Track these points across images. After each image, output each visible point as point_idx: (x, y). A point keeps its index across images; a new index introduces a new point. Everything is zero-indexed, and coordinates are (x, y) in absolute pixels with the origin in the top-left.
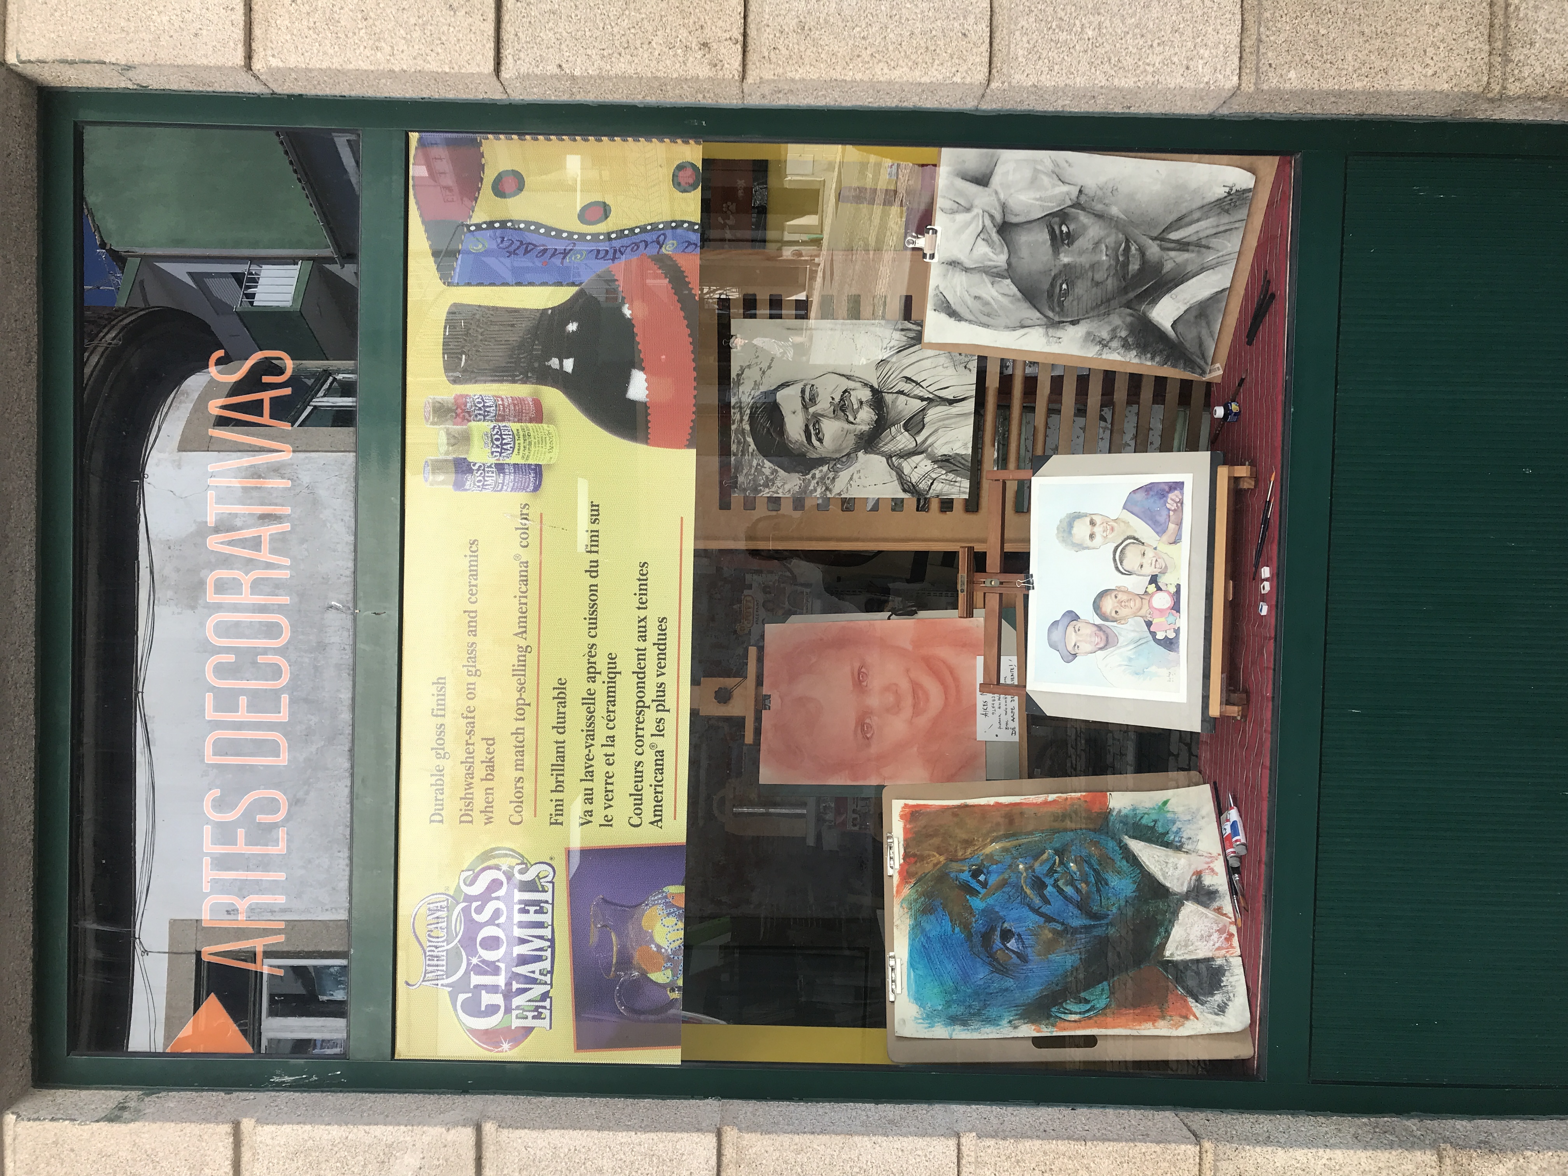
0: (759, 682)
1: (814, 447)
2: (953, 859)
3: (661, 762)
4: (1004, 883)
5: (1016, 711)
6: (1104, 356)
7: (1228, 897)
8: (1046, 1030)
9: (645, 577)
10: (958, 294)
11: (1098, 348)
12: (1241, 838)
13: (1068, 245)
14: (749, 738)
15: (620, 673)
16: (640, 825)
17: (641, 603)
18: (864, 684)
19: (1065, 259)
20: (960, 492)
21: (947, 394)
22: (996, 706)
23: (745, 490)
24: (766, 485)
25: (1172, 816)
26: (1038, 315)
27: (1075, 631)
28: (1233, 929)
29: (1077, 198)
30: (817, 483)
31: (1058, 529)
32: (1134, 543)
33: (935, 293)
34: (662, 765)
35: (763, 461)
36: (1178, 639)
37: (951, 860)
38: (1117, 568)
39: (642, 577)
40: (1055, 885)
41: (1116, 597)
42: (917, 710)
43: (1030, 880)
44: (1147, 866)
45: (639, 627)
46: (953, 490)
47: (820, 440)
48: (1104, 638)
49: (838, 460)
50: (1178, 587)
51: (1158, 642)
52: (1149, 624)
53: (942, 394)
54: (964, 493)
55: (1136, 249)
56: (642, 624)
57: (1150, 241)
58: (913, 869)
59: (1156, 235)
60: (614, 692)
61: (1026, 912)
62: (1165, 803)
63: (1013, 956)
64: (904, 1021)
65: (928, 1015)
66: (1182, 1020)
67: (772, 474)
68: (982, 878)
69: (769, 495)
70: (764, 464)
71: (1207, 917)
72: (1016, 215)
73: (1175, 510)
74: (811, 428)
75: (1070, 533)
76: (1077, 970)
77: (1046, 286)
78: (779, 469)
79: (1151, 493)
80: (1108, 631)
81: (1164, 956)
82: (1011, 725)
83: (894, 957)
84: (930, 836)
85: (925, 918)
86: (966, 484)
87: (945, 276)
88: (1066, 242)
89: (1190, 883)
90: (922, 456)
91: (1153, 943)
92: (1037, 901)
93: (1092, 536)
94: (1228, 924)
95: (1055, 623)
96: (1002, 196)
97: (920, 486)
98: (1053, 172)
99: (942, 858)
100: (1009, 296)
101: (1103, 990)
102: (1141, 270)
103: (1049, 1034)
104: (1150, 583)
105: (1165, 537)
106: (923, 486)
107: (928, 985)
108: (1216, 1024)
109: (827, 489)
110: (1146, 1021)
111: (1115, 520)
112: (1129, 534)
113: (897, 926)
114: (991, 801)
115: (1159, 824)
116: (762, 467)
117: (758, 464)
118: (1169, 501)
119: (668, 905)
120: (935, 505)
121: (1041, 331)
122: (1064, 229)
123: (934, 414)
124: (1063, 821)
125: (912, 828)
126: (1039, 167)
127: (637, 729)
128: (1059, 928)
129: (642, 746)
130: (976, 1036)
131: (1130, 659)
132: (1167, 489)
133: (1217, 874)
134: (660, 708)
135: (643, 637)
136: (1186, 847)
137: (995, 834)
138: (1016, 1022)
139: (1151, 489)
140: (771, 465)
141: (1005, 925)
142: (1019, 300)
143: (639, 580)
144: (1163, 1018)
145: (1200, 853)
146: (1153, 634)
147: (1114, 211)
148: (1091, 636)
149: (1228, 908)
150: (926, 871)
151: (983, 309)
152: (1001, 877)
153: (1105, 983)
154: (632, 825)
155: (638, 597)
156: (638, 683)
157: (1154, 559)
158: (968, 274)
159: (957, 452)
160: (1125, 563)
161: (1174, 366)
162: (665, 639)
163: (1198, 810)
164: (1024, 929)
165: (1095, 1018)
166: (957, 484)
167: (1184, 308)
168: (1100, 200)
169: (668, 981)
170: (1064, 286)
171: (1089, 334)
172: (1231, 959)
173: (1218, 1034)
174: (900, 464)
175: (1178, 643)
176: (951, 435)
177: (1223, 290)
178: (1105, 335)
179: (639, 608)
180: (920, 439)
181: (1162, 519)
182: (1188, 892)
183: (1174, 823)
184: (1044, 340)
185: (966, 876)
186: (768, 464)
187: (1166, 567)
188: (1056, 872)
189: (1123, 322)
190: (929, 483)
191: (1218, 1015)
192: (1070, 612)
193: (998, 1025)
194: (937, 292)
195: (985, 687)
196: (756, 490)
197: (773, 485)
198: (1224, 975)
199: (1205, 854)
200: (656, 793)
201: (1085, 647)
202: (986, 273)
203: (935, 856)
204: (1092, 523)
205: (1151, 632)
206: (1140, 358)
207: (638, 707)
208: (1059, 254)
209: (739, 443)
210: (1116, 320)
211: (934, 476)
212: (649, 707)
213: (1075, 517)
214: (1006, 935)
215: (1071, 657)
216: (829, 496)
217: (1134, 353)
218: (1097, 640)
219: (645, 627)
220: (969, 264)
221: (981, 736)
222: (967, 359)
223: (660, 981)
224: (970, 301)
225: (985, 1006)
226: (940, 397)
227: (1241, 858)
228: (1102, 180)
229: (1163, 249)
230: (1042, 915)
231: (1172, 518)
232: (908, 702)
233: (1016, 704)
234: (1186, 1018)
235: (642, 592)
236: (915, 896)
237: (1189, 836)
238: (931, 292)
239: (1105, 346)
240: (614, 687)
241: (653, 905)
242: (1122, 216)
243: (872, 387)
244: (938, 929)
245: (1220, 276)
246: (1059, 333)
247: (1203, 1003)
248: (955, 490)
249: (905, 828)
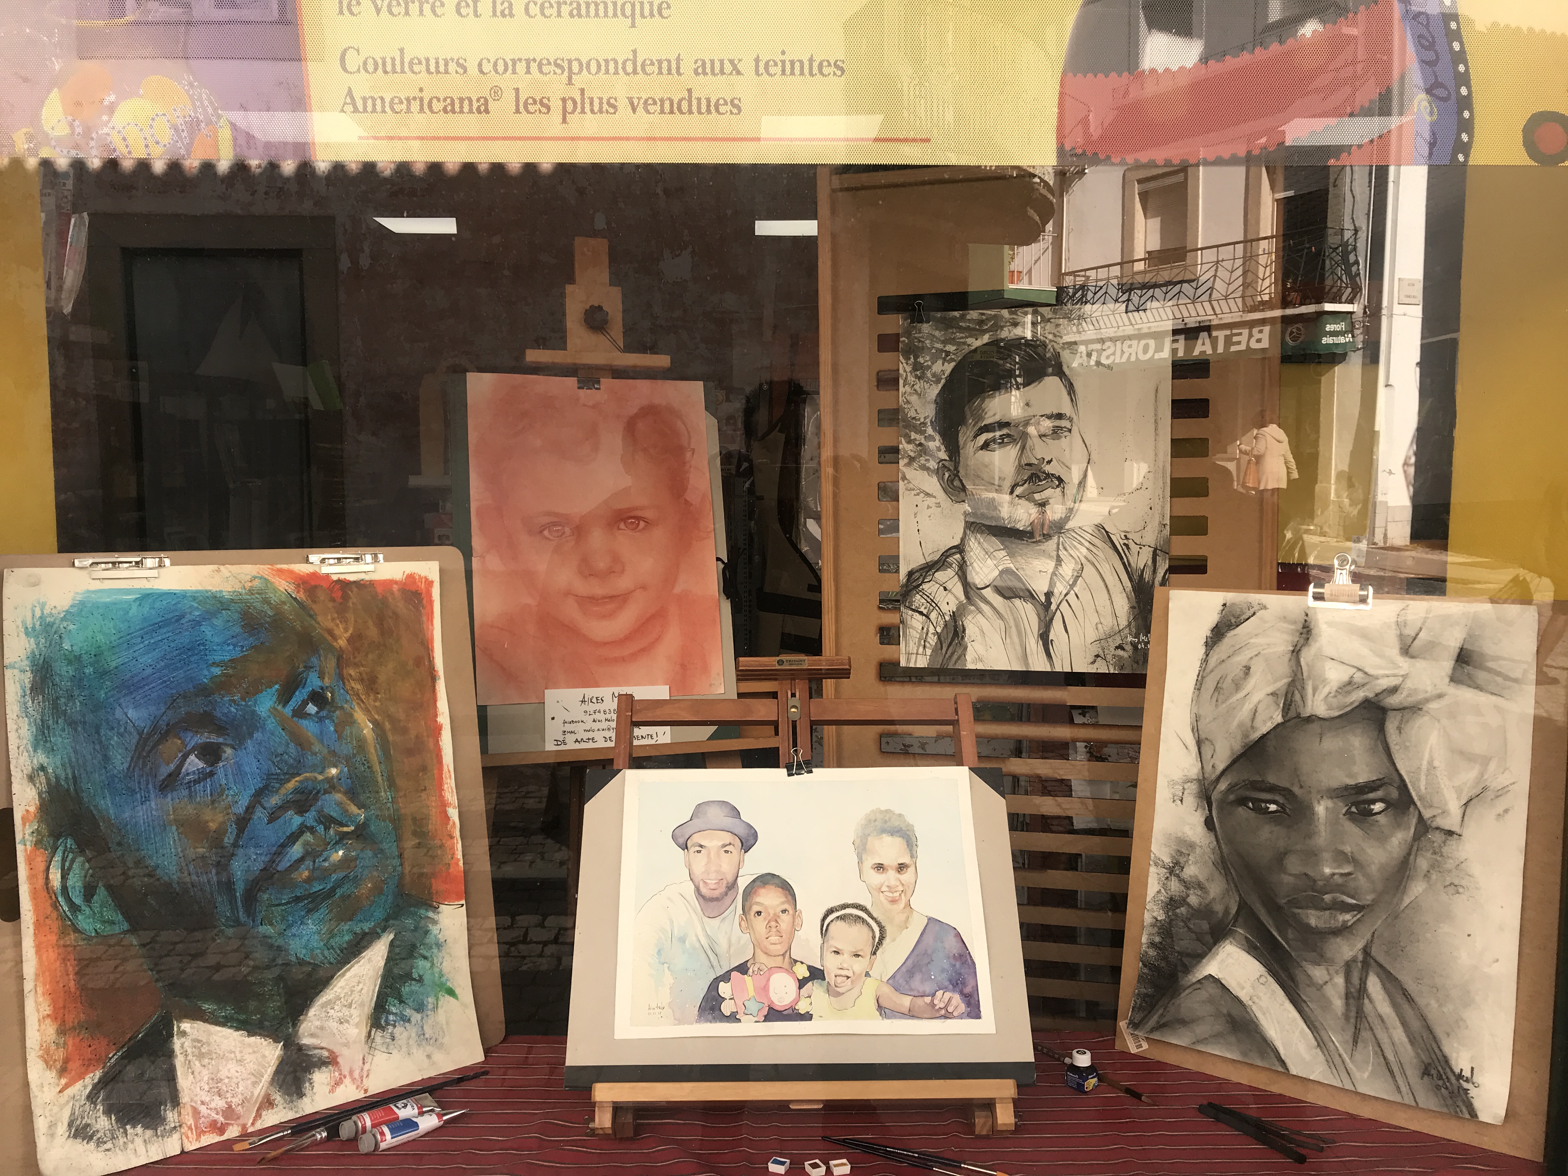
0: (619, 373)
1: (975, 437)
2: (341, 661)
3: (466, 109)
4: (302, 743)
5: (591, 745)
6: (1153, 869)
7: (290, 1115)
8: (28, 831)
9: (815, 70)
10: (1252, 641)
11: (1167, 860)
12: (389, 1140)
13: (1349, 813)
14: (533, 356)
15: (633, 25)
16: (345, 70)
17: (767, 64)
18: (622, 526)
19: (1321, 809)
20: (909, 654)
21: (1056, 631)
22: (597, 716)
23: (908, 334)
24: (917, 367)
25: (430, 1006)
26: (1221, 767)
27: (725, 846)
28: (232, 1132)
29: (1437, 828)
30: (921, 444)
31: (887, 811)
32: (874, 937)
33: (1255, 604)
34: (462, 112)
35: (952, 360)
36: (721, 1021)
37: (339, 659)
38: (830, 911)
39: (815, 65)
40: (303, 829)
41: (784, 911)
42: (588, 602)
43: (310, 787)
44: (343, 975)
45: (722, 62)
46: (911, 644)
47: (985, 446)
48: (716, 894)
49: (955, 474)
50: (808, 1017)
51: (714, 985)
52: (743, 969)
53: (1057, 623)
54: (908, 660)
55: (1345, 922)
56: (728, 67)
57: (1360, 945)
58: (321, 596)
59: (1373, 953)
60: (597, 15)
61: (254, 783)
62: (451, 992)
63: (172, 767)
64: (35, 584)
65: (50, 625)
66: (59, 1065)
67: (934, 375)
68: (312, 708)
69: (901, 371)
70: (949, 362)
71: (254, 1084)
72: (1399, 729)
73: (933, 1005)
74: (1005, 431)
75: (883, 831)
76: (150, 875)
77: (1272, 779)
78: (940, 386)
79: (958, 964)
80: (728, 900)
81: (179, 1020)
82: (570, 739)
83: (161, 565)
84: (380, 621)
85: (236, 616)
86: (922, 662)
87: (1285, 619)
88: (1354, 809)
89: (316, 1048)
90: (962, 597)
91: (206, 1000)
92: (274, 800)
93: (880, 867)
94: (241, 1121)
95: (735, 813)
96: (1433, 706)
97: (918, 597)
98: (1485, 789)
99: (342, 643)
100: (1253, 720)
101: (113, 923)
102: (1306, 930)
103: (18, 837)
104: (810, 968)
105: (887, 990)
106: (918, 600)
107: (111, 625)
108: (52, 1125)
109: (912, 460)
110: (54, 1003)
111: (908, 904)
112: (889, 929)
113: (218, 571)
114: (444, 718)
115: (415, 987)
116: (944, 360)
117: (948, 353)
118: (948, 995)
119: (193, 125)
120: (890, 618)
121: (1194, 770)
122: (1378, 807)
123: (1028, 612)
124: (415, 834)
125: (392, 594)
126: (1492, 766)
127: (528, 62)
128: (228, 840)
129: (496, 71)
130: (13, 709)
131: (682, 940)
132: (968, 990)
133: (332, 1091)
134: (570, 106)
135: (702, 69)
136: (378, 1035)
137: (387, 726)
138: (43, 779)
139: (964, 963)
140: (947, 373)
141: (229, 751)
142: (1246, 736)
143: (811, 60)
144: (62, 1031)
145: (369, 1058)
146: (726, 977)
147: (1417, 889)
148: (718, 872)
149: (271, 1118)
150: (319, 619)
151: (1229, 680)
152: (313, 740)
153: (126, 926)
154: (345, 50)
155: (779, 57)
156: (616, 62)
157: (850, 974)
158: (1289, 655)
159: (969, 648)
160: (840, 923)
161: (1141, 978)
162: (700, 112)
163: (441, 1047)
164: (223, 782)
165: (55, 915)
166: (921, 650)
167: (1243, 995)
168: (1435, 866)
169: (47, 128)
170: (1273, 807)
171: (1192, 846)
172: (176, 1136)
173: (33, 1130)
174: (950, 565)
175: (715, 1019)
176: (995, 638)
177: (1283, 1063)
178: (1191, 871)
179: (757, 60)
180: (988, 593)
181: (917, 983)
182: (300, 1048)
183: (418, 1010)
184: (1177, 775)
185: (314, 682)
186: (949, 367)
187: (839, 994)
188: (327, 828)
189: (1214, 899)
190: (922, 609)
191: (70, 1125)
192: (755, 836)
193: (35, 751)
194: (1256, 608)
195: (627, 702)
196: (908, 353)
197: (916, 377)
198: (146, 1127)
199: (366, 1067)
200: (408, 100)
201: (699, 863)
202: (1292, 684)
203: (346, 630)
204: (901, 867)
205: (729, 973)
206: (1153, 925)
207: (570, 62)
208: (1331, 798)
209: (981, 322)
210: (1216, 888)
211: (933, 616)
212: (570, 82)
213: (910, 841)
214: (211, 754)
215: (681, 841)
216: (902, 463)
217: (1161, 916)
218: (712, 883)
219: (722, 72)
220: (1306, 656)
221: (552, 696)
222: (1109, 657)
223: (45, 113)
224: (1241, 659)
225: (72, 724)
226: (1052, 619)
227: (354, 1141)
228: (1476, 869)
229: (1348, 967)
230: (250, 809)
231: (920, 1001)
232: (598, 590)
233: (601, 744)
234: (63, 1071)
235: (788, 66)
236: (274, 599)
237: (397, 1036)
238: (1256, 598)
239: (1171, 871)
240: (606, 15)
241: (191, 97)
242: (1407, 901)
243: (1067, 519)
244: (216, 640)
245: (1308, 1057)
246: (1190, 800)
247: (92, 1098)
248: (912, 648)
249: (392, 582)
